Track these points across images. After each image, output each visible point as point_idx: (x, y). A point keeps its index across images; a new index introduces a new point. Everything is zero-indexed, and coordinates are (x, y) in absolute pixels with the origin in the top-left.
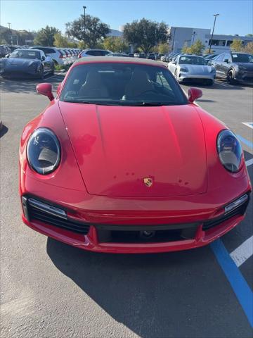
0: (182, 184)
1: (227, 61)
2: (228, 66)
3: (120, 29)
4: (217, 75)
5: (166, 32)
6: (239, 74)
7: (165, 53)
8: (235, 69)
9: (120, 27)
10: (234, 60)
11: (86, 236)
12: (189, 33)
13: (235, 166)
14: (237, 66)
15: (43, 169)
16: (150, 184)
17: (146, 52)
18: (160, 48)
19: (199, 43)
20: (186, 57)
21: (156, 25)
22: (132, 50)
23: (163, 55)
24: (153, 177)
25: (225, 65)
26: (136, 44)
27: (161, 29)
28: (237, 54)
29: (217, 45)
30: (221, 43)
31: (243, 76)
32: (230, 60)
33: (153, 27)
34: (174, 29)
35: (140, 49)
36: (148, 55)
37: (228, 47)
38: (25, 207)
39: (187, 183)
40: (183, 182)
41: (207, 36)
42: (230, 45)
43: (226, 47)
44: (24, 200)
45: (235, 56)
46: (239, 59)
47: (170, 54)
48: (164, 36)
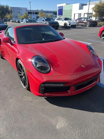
1: (43, 21)
5: (9, 9)
7: (11, 18)
11: (68, 91)
12: (19, 9)
14: (48, 22)
18: (8, 16)
20: (28, 20)
23: (11, 19)
27: (6, 8)
30: (32, 13)
32: (44, 20)
33: (3, 7)
36: (3, 19)
37: (36, 15)
38: (43, 88)
39: (92, 64)
40: (91, 64)
41: (27, 10)
42: (37, 14)
43: (35, 15)
44: (43, 86)
45: (46, 19)
46: (48, 20)
47: (14, 19)
48: (9, 11)
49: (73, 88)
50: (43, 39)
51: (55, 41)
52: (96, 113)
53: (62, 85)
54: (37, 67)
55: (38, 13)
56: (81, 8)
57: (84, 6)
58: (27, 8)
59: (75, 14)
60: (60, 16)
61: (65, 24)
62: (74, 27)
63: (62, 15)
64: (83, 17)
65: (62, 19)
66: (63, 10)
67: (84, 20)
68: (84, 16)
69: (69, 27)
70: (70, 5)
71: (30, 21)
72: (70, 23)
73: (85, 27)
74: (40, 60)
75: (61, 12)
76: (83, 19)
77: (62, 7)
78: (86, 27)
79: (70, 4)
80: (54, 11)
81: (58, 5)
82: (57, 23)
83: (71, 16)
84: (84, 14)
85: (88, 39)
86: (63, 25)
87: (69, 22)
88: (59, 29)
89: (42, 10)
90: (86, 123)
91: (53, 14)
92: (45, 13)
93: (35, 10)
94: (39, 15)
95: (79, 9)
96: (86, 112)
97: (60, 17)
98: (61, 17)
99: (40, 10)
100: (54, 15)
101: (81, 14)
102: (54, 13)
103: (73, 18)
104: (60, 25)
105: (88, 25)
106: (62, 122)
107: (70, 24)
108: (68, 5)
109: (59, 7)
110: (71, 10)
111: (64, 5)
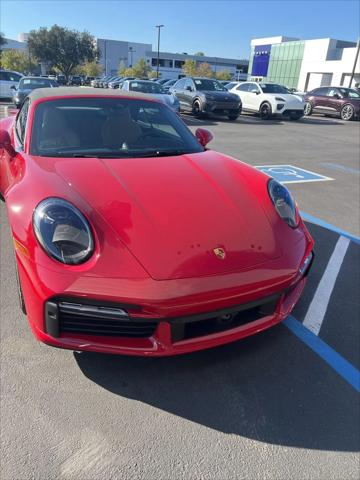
0: (256, 249)
1: (189, 89)
2: (192, 95)
3: (20, 39)
4: (182, 108)
5: (93, 47)
6: (207, 106)
7: (95, 75)
8: (202, 100)
9: (19, 36)
10: (199, 88)
11: (151, 338)
12: (124, 48)
13: (292, 221)
14: (204, 95)
15: (73, 257)
16: (223, 256)
17: (67, 73)
18: (86, 68)
19: (142, 63)
20: (138, 83)
21: (75, 35)
22: (43, 70)
23: (93, 79)
24: (222, 246)
25: (188, 93)
26: (50, 62)
27: (84, 41)
28: (201, 80)
29: (163, 65)
30: (167, 64)
31: (213, 108)
32: (193, 87)
33: (72, 38)
34: (103, 43)
35: (56, 70)
36: (71, 78)
37: (177, 69)
38: (54, 317)
39: (260, 248)
40: (256, 247)
41: (149, 53)
42: (180, 67)
43: (174, 69)
44: (52, 307)
45: (199, 82)
46: (205, 86)
47: (104, 77)
48: (90, 52)
49: (164, 328)
50: (124, 146)
51: (163, 155)
52: (234, 436)
53: (123, 313)
54: (54, 240)
55: (184, 63)
56: (334, 54)
57: (345, 50)
58: (150, 46)
59: (309, 74)
60: (259, 78)
61: (265, 106)
62: (294, 116)
63: (265, 75)
64: (338, 85)
65: (254, 86)
66: (271, 59)
67: (336, 97)
68: (342, 84)
69: (275, 115)
70: (298, 43)
71: (147, 88)
72: (281, 102)
73: (335, 120)
74: (63, 215)
75: (262, 63)
76: (331, 94)
77: (268, 47)
78: (340, 121)
79: (298, 40)
80: (240, 59)
81: (256, 42)
82: (236, 100)
83: (296, 79)
84: (344, 75)
85: (329, 162)
86: (256, 107)
87: (277, 99)
88: (239, 119)
89: (202, 54)
90: (179, 470)
91: (235, 69)
92: (207, 64)
93: (177, 55)
94: (184, 71)
95: (327, 60)
96: (198, 426)
97: (256, 80)
98: (260, 80)
99: (193, 54)
100: (239, 74)
101: (331, 74)
102: (239, 67)
103: (301, 87)
104: (245, 106)
105: (347, 116)
106: (94, 452)
107: (279, 107)
108: (288, 44)
109: (258, 48)
110: (299, 61)
111: (275, 41)
